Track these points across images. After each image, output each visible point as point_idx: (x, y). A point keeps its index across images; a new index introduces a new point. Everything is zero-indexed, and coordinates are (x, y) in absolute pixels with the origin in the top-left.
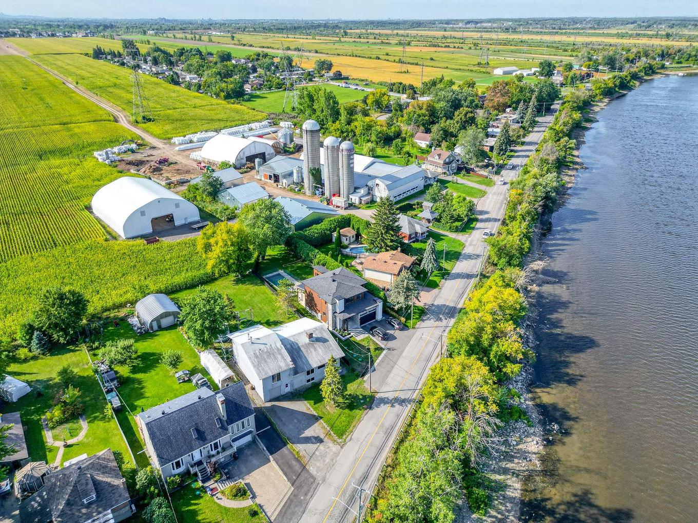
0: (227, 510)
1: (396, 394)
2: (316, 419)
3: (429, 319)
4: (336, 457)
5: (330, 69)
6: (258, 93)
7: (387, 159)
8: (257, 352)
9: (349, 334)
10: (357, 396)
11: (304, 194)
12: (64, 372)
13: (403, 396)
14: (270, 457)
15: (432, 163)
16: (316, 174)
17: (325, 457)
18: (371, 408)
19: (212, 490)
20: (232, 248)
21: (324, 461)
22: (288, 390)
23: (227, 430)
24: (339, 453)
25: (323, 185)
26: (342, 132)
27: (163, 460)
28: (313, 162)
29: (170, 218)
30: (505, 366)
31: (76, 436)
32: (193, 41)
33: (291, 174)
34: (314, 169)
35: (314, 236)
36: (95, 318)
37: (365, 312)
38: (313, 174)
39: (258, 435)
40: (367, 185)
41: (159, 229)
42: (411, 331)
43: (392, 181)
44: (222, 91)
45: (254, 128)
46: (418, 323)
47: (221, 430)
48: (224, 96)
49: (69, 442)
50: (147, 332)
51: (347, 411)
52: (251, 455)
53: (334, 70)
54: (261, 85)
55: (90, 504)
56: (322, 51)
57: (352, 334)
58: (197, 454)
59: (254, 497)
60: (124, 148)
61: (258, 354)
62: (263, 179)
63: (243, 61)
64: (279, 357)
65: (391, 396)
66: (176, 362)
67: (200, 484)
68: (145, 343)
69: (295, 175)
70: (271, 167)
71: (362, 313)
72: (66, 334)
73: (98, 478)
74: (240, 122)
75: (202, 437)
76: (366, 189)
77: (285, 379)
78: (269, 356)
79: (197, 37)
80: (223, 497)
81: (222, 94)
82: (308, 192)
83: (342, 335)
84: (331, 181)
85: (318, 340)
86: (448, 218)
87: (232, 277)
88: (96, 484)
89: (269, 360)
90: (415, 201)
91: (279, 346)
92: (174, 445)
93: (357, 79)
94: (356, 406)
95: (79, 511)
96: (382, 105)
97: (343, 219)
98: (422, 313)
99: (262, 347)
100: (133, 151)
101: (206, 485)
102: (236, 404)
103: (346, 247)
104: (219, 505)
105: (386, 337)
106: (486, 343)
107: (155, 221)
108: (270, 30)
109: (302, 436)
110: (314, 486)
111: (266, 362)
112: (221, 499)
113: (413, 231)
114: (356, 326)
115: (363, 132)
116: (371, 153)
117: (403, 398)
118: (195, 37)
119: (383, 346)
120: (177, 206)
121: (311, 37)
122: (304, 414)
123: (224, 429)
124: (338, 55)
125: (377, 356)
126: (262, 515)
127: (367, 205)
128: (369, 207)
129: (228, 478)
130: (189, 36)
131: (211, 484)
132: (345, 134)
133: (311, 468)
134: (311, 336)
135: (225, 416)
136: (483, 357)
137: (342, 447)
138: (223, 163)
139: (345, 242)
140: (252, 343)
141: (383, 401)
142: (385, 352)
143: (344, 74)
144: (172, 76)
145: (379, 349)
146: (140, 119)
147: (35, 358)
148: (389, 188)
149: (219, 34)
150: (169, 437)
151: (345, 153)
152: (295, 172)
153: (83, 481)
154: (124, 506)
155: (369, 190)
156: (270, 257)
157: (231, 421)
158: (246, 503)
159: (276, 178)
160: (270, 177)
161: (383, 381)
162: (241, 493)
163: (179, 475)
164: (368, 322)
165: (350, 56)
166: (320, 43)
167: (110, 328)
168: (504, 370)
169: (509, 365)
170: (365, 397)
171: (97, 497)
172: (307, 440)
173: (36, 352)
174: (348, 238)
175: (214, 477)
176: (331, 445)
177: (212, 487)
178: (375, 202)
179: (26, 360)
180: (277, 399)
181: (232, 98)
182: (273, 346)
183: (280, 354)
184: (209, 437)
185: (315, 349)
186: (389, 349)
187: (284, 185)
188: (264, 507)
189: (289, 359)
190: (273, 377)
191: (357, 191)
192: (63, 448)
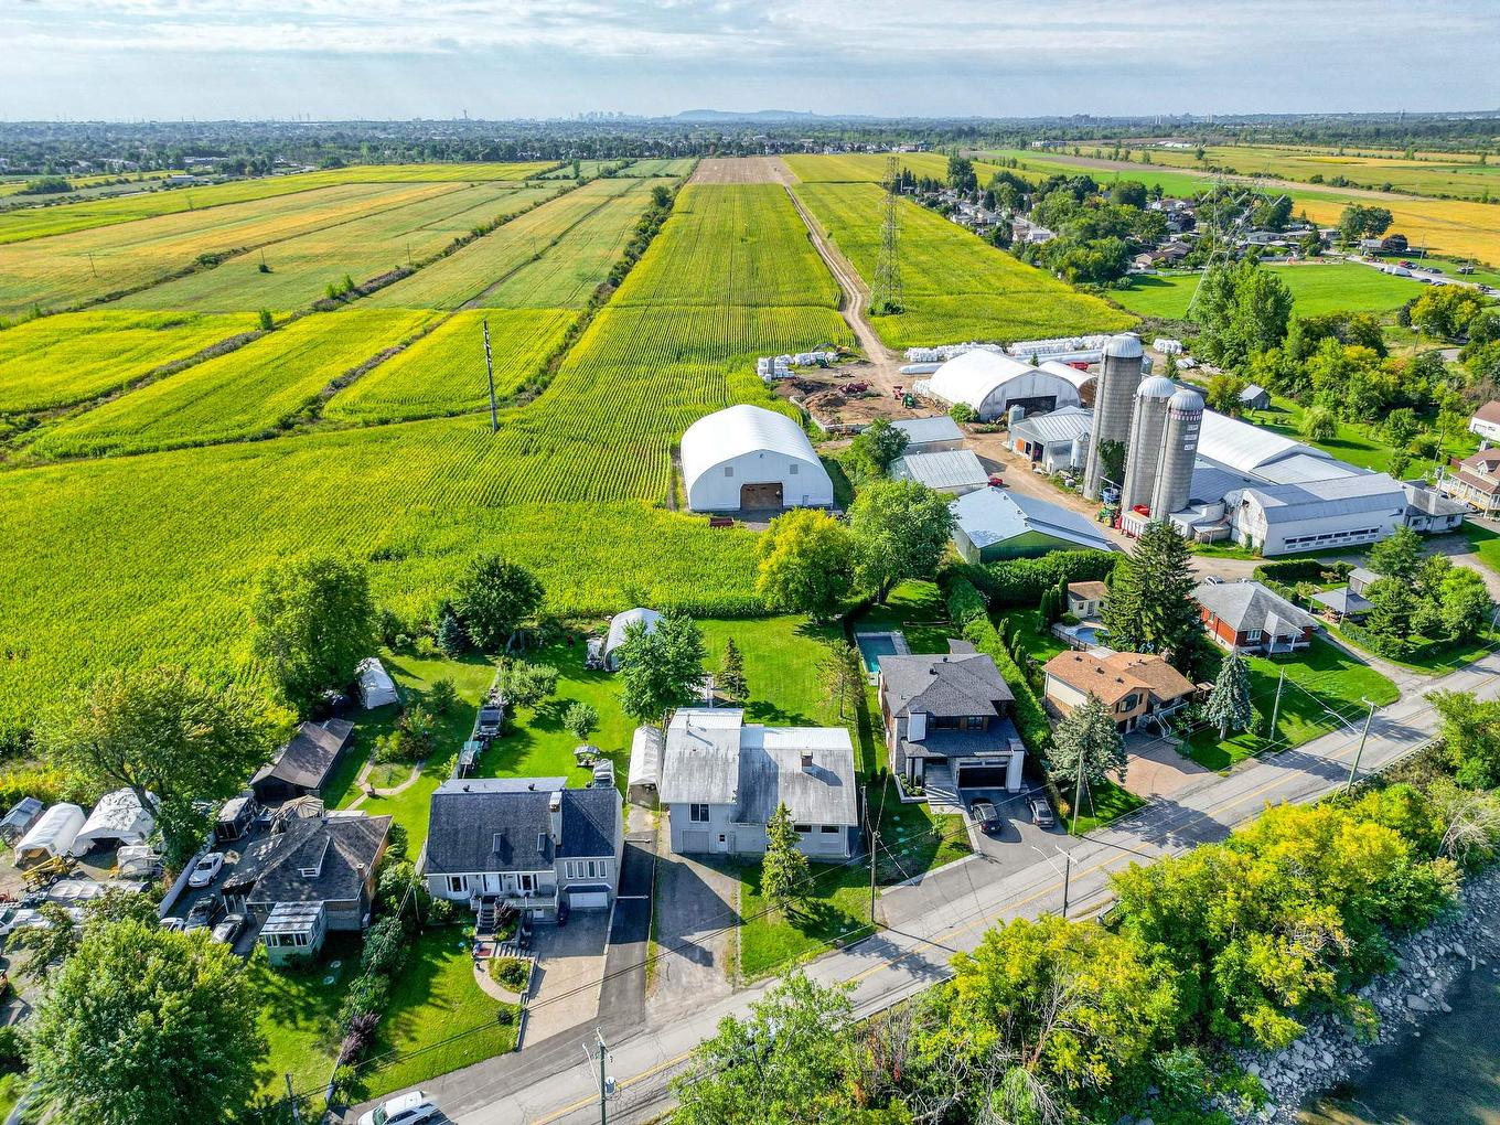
0: (476, 992)
1: (921, 949)
2: (734, 920)
3: (1134, 830)
4: (711, 1002)
5: (1381, 231)
6: (1161, 274)
7: (1361, 452)
8: (687, 752)
9: (922, 794)
10: (843, 916)
11: (1080, 494)
12: (441, 687)
13: (931, 956)
14: (607, 946)
15: (1471, 481)
16: (1114, 457)
17: (693, 993)
18: (848, 950)
19: (481, 950)
20: (797, 560)
21: (684, 999)
22: (723, 847)
23: (551, 862)
24: (723, 998)
25: (1120, 481)
26: (1279, 376)
27: (434, 864)
28: (1110, 428)
29: (775, 490)
30: (1252, 1010)
31: (393, 787)
32: (1111, 162)
33: (1067, 450)
34: (1111, 443)
35: (1008, 581)
36: (549, 622)
37: (974, 760)
38: (1104, 455)
39: (618, 900)
40: (1222, 500)
41: (753, 504)
42: (1070, 839)
43: (1295, 501)
44: (1073, 264)
45: (1089, 345)
46: (1099, 830)
47: (540, 857)
48: (1074, 275)
49: (378, 791)
50: (600, 669)
51: (799, 934)
52: (587, 930)
53: (1390, 231)
54: (1179, 256)
55: (309, 880)
56: (1407, 188)
57: (928, 796)
58: (493, 882)
59: (531, 994)
60: (812, 356)
61: (687, 755)
62: (1015, 449)
63: (1179, 204)
64: (719, 775)
65: (906, 945)
66: (587, 727)
67: (474, 932)
68: (584, 686)
69: (1075, 450)
70: (1033, 428)
71: (965, 760)
72: (485, 632)
73: (338, 848)
74: (1066, 331)
75: (506, 856)
76: (1217, 510)
77: (718, 824)
78: (702, 768)
79: (1122, 151)
80: (487, 970)
81: (1072, 271)
82: (1088, 494)
83: (905, 791)
84: (1138, 474)
85: (822, 775)
86: (1386, 619)
87: (805, 619)
88: (331, 855)
89: (697, 775)
90: (1336, 564)
91: (730, 756)
92: (460, 848)
93: (1446, 258)
94: (823, 932)
95: (291, 882)
96: (1453, 324)
97: (1096, 559)
98: (1131, 810)
99: (701, 746)
100: (823, 365)
101: (481, 938)
102: (589, 825)
103: (1073, 622)
104: (473, 978)
105: (996, 830)
106: (1215, 930)
107: (748, 490)
108: (1312, 138)
109: (684, 938)
110: (632, 1031)
111: (691, 774)
112: (483, 971)
113: (1252, 626)
114: (948, 784)
115: (1333, 380)
116: (1318, 431)
117: (929, 961)
118: (1117, 153)
119: (975, 845)
120: (794, 469)
121: (1403, 154)
122: (719, 901)
123: (547, 858)
124: (1444, 197)
125: (946, 860)
126: (515, 1029)
127: (1206, 546)
128: (1209, 551)
129: (521, 947)
130: (1106, 151)
131: (487, 940)
132: (1283, 382)
133: (652, 999)
134: (807, 761)
135: (559, 837)
136: (1193, 960)
137: (734, 993)
138: (957, 406)
139: (1075, 609)
140: (689, 733)
141: (886, 950)
142: (969, 858)
143: (1414, 242)
144: (999, 229)
145: (964, 848)
146: (880, 308)
147: (436, 657)
148: (1272, 516)
149: (1179, 146)
150: (457, 832)
151: (1175, 416)
152: (1075, 443)
153: (316, 843)
154: (349, 906)
155: (1226, 512)
156: (898, 602)
157: (566, 849)
158: (510, 998)
159: (1037, 451)
160: (1028, 446)
161: (916, 915)
162: (512, 976)
163: (450, 901)
164: (978, 784)
165: (1477, 200)
166: (1417, 168)
167: (559, 646)
168: (1246, 1017)
169: (1264, 1009)
170: (855, 924)
171: (322, 875)
172: (686, 949)
173: (441, 649)
174: (1086, 604)
175: (499, 931)
176: (719, 979)
177: (485, 945)
178: (1234, 543)
179: (423, 657)
180: (697, 857)
181: (1092, 280)
182: (722, 752)
183: (725, 772)
184: (516, 861)
185: (805, 790)
186: (984, 856)
187: (1048, 469)
188: (530, 1020)
189: (734, 786)
190: (694, 808)
191: (1194, 508)
192: (366, 796)
